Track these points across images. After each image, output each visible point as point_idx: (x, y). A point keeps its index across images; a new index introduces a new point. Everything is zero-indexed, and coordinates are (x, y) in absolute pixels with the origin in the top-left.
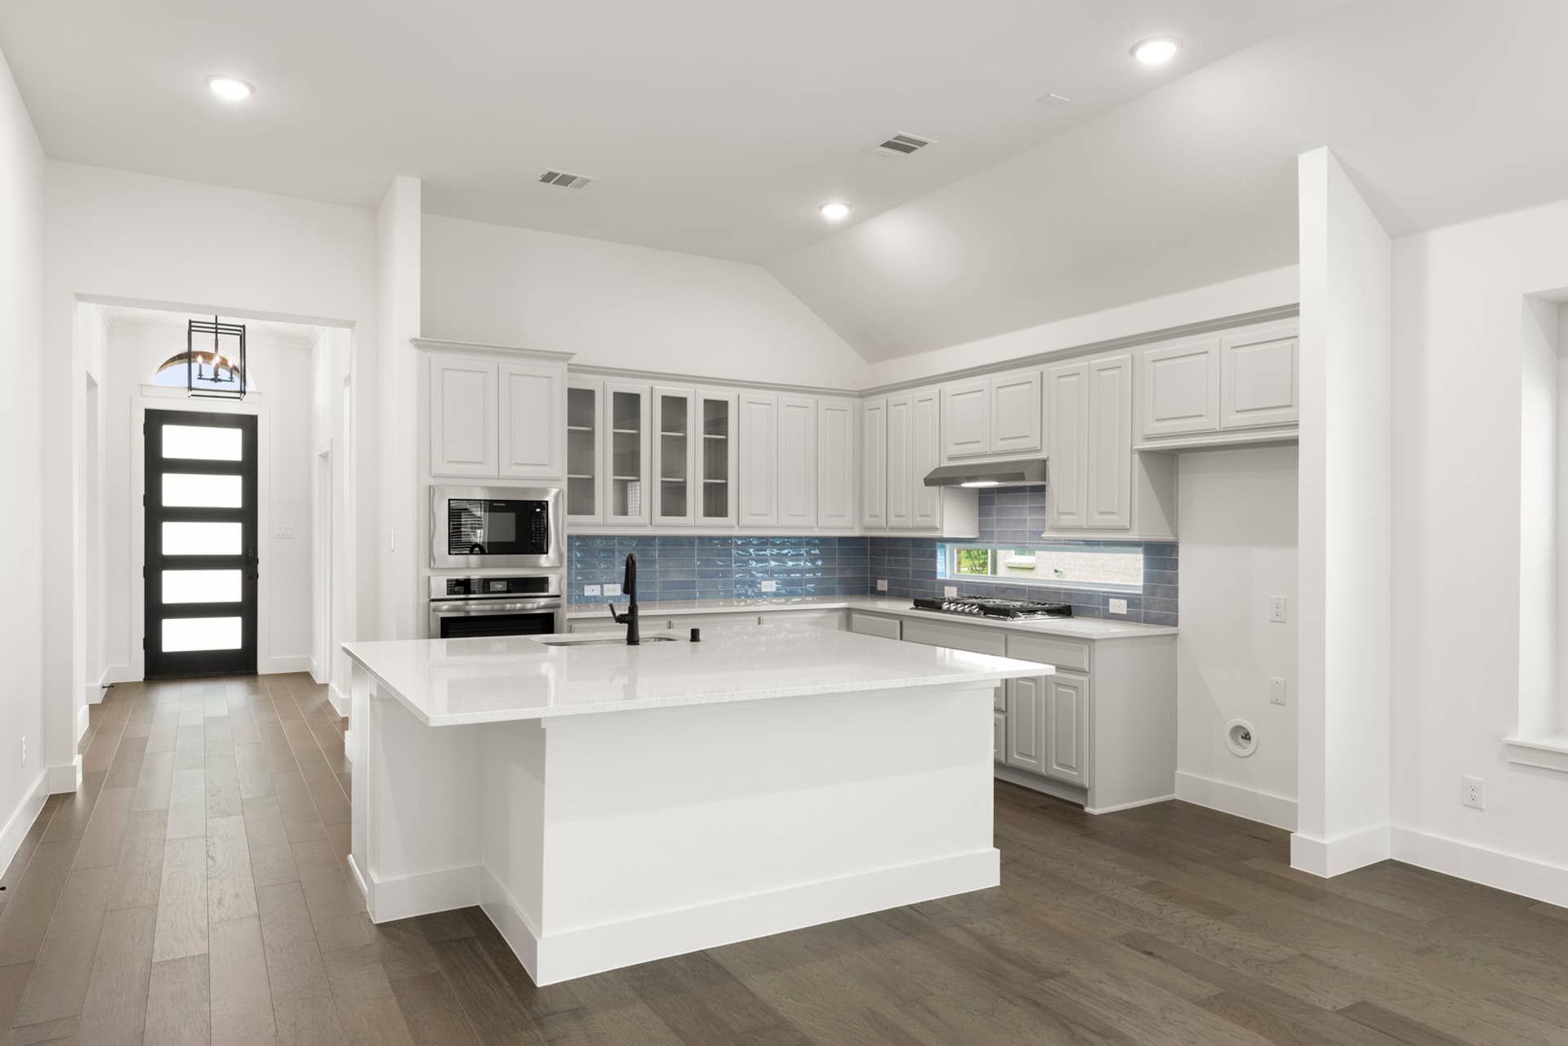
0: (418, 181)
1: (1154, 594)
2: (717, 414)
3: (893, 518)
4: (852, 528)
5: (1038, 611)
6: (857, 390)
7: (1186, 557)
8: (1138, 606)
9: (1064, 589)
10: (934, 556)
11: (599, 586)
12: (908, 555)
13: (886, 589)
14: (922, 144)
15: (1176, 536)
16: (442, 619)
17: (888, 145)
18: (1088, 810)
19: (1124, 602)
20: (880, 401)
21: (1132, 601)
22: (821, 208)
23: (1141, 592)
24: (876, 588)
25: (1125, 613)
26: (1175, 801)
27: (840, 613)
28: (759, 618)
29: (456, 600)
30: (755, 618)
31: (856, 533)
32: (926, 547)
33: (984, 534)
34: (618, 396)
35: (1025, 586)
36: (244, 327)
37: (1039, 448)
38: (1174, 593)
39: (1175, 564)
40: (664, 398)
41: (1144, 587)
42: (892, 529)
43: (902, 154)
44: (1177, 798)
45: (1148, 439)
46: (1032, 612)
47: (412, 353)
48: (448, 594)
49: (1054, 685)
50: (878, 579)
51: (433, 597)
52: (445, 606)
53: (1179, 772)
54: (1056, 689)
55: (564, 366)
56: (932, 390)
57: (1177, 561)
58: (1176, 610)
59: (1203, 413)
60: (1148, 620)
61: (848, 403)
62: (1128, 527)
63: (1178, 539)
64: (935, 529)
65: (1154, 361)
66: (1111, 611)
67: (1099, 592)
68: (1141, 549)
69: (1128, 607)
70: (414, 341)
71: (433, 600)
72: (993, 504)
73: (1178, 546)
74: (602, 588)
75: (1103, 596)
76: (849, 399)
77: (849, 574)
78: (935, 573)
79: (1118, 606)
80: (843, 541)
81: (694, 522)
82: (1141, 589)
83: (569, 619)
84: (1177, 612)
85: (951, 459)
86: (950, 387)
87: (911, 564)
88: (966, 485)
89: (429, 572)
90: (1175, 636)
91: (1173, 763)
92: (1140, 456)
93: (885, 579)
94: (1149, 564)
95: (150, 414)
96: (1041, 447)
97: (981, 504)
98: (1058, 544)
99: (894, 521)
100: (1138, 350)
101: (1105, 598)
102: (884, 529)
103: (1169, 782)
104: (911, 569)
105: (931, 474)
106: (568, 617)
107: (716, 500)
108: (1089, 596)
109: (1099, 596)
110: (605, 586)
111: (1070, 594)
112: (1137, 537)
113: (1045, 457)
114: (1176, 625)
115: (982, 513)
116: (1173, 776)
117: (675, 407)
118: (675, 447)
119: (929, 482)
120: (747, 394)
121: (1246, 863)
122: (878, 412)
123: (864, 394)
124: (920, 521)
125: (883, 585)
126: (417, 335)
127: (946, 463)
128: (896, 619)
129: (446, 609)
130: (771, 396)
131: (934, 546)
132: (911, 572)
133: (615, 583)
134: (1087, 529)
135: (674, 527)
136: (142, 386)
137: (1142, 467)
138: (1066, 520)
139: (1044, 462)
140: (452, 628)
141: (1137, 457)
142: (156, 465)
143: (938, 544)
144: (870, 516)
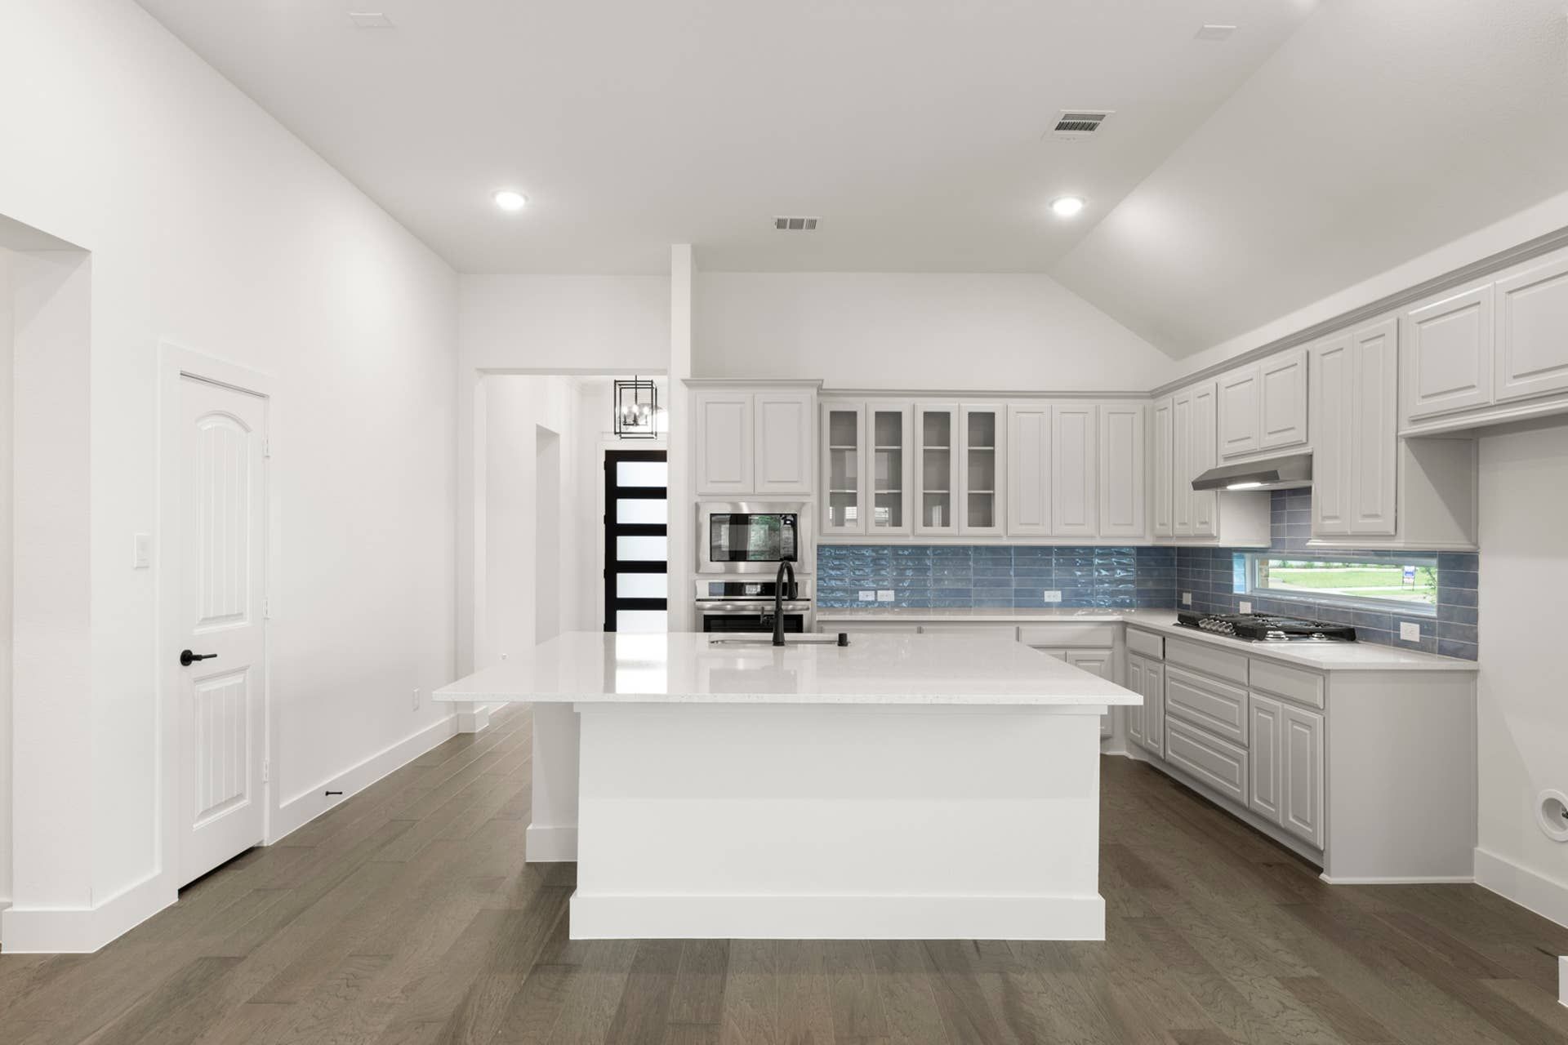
0: (689, 245)
1: (1450, 618)
2: (983, 425)
3: (1158, 526)
4: (1143, 537)
5: (1314, 633)
6: (1146, 390)
7: (1487, 570)
8: (1432, 633)
11: (873, 592)
13: (1190, 603)
14: (1101, 117)
15: (1476, 544)
16: (705, 616)
17: (1061, 127)
18: (1323, 876)
20: (1165, 401)
21: (1426, 626)
22: (1051, 204)
23: (1434, 615)
25: (1418, 640)
26: (1471, 887)
27: (1115, 627)
28: (1018, 628)
29: (715, 600)
30: (1013, 628)
31: (1148, 542)
32: (1223, 557)
33: (1276, 541)
34: (879, 415)
35: (1315, 604)
36: (652, 381)
37: (1304, 441)
38: (1473, 618)
39: (1474, 581)
40: (926, 414)
41: (1439, 609)
42: (1179, 538)
43: (1088, 133)
44: (1475, 882)
45: (1416, 421)
46: (1306, 634)
47: (684, 389)
48: (710, 595)
49: (1290, 722)
50: (1183, 592)
51: (698, 597)
52: (708, 605)
53: (1481, 849)
54: (1292, 727)
55: (815, 391)
56: (1208, 385)
57: (1476, 576)
58: (1475, 638)
59: (1476, 384)
60: (1443, 651)
61: (1136, 406)
62: (1393, 533)
63: (1479, 548)
64: (1212, 537)
65: (1420, 323)
66: (1402, 637)
67: (1389, 613)
68: (1435, 561)
69: (1421, 633)
70: (683, 381)
71: (699, 600)
72: (1285, 509)
73: (1477, 557)
74: (876, 594)
75: (1394, 618)
76: (1138, 401)
77: (1150, 585)
79: (1410, 632)
80: (1141, 551)
81: (961, 531)
82: (1435, 610)
83: (819, 621)
84: (1477, 642)
85: (1227, 458)
86: (1226, 378)
87: (1211, 575)
88: (1231, 488)
89: (696, 576)
90: (1474, 673)
91: (1471, 835)
92: (1406, 442)
94: (1443, 581)
95: (608, 453)
96: (1307, 440)
97: (1273, 509)
98: (1347, 554)
99: (1180, 530)
100: (1399, 312)
102: (1170, 538)
103: (1466, 860)
104: (1211, 581)
105: (1203, 475)
106: (817, 619)
107: (982, 509)
108: (1378, 618)
109: (1390, 617)
110: (879, 592)
111: (1359, 615)
112: (1402, 545)
113: (1310, 451)
114: (1476, 659)
115: (1275, 519)
116: (1470, 853)
117: (938, 423)
118: (938, 460)
119: (1198, 485)
120: (1015, 404)
121: (1490, 984)
122: (1165, 412)
123: (1155, 394)
124: (1201, 529)
126: (688, 376)
127: (1222, 464)
128: (1159, 635)
129: (712, 607)
130: (1042, 404)
131: (1230, 557)
132: (1211, 585)
133: (888, 589)
134: (1351, 536)
135: (936, 535)
136: (603, 433)
137: (1412, 458)
138: (1330, 526)
139: (1309, 457)
140: (711, 624)
141: (1403, 445)
142: (614, 493)
143: (1235, 554)
144: (1161, 525)
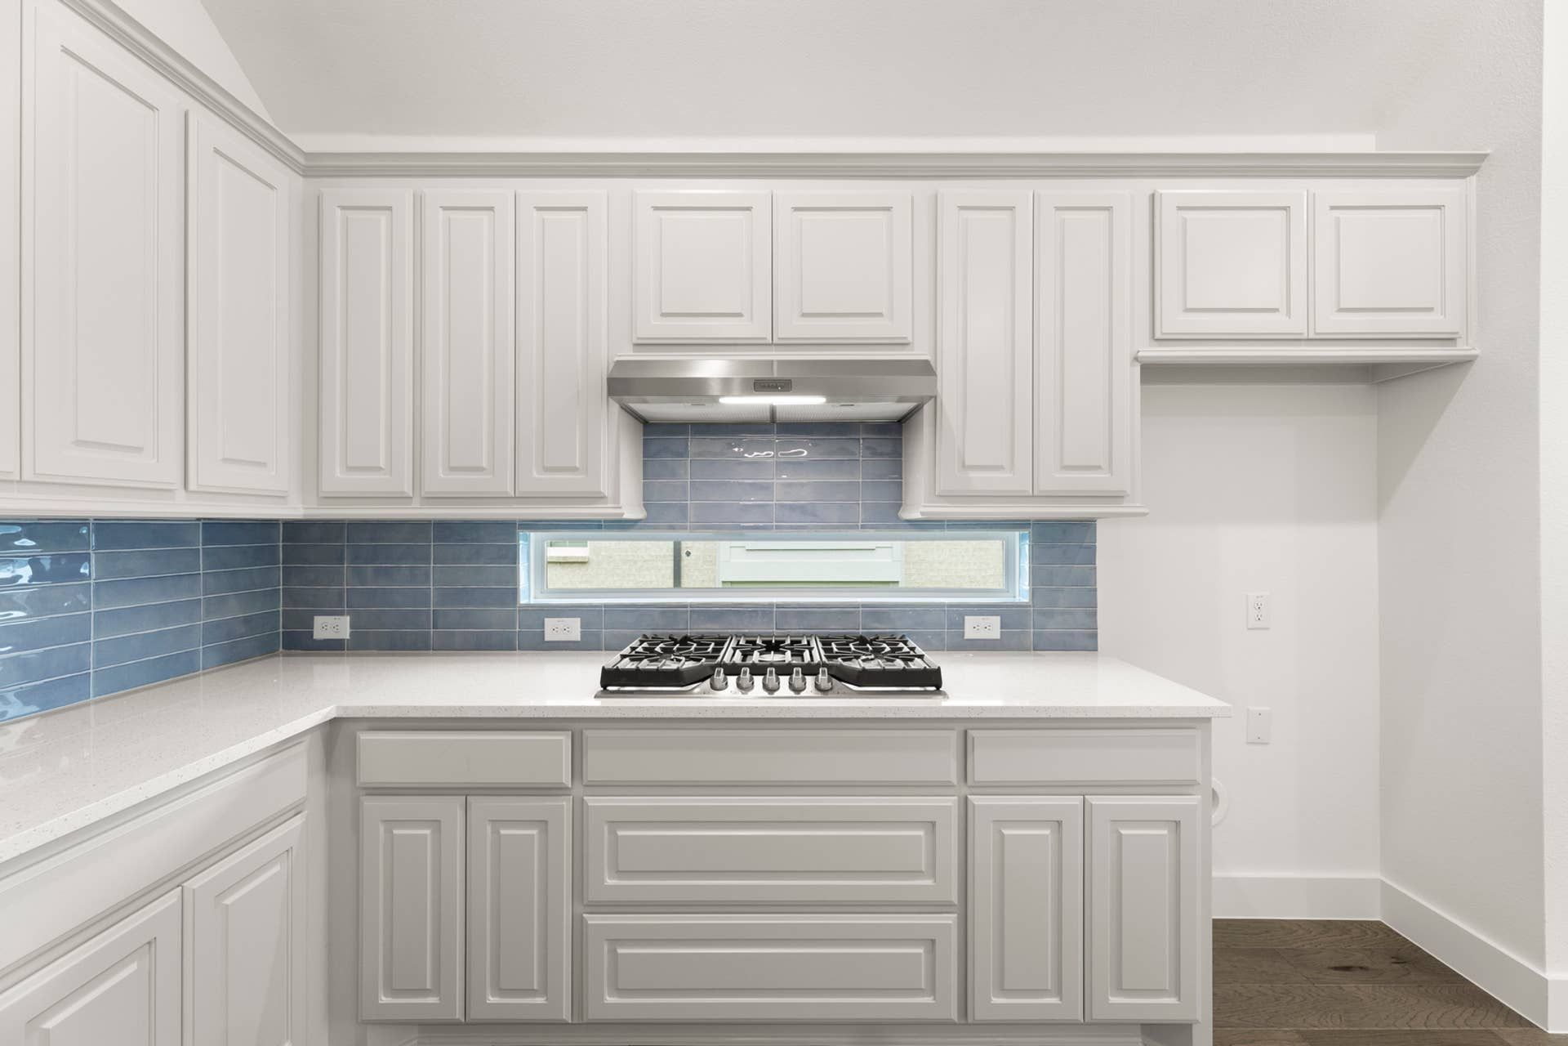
9: (864, 605)
10: (510, 556)
12: (427, 560)
19: (995, 621)
24: (311, 634)
78: (514, 593)
93: (341, 613)
101: (958, 614)
125: (332, 626)
